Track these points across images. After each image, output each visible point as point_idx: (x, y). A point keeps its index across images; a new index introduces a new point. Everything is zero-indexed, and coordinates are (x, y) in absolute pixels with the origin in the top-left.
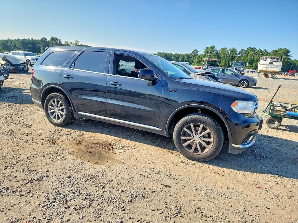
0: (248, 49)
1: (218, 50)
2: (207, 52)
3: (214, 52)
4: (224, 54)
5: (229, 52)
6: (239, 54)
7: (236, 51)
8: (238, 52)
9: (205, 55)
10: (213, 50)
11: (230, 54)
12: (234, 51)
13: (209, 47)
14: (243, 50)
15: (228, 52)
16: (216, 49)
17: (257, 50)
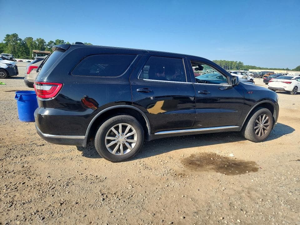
0: (57, 41)
1: (23, 39)
2: (9, 41)
3: (18, 41)
4: (32, 45)
5: (37, 42)
6: (48, 45)
7: (45, 43)
8: (47, 43)
9: (7, 44)
10: (17, 39)
11: (39, 45)
12: (42, 42)
13: (9, 34)
14: (52, 42)
15: (35, 43)
16: (19, 38)
17: (65, 43)
